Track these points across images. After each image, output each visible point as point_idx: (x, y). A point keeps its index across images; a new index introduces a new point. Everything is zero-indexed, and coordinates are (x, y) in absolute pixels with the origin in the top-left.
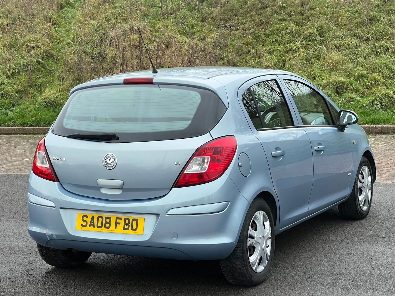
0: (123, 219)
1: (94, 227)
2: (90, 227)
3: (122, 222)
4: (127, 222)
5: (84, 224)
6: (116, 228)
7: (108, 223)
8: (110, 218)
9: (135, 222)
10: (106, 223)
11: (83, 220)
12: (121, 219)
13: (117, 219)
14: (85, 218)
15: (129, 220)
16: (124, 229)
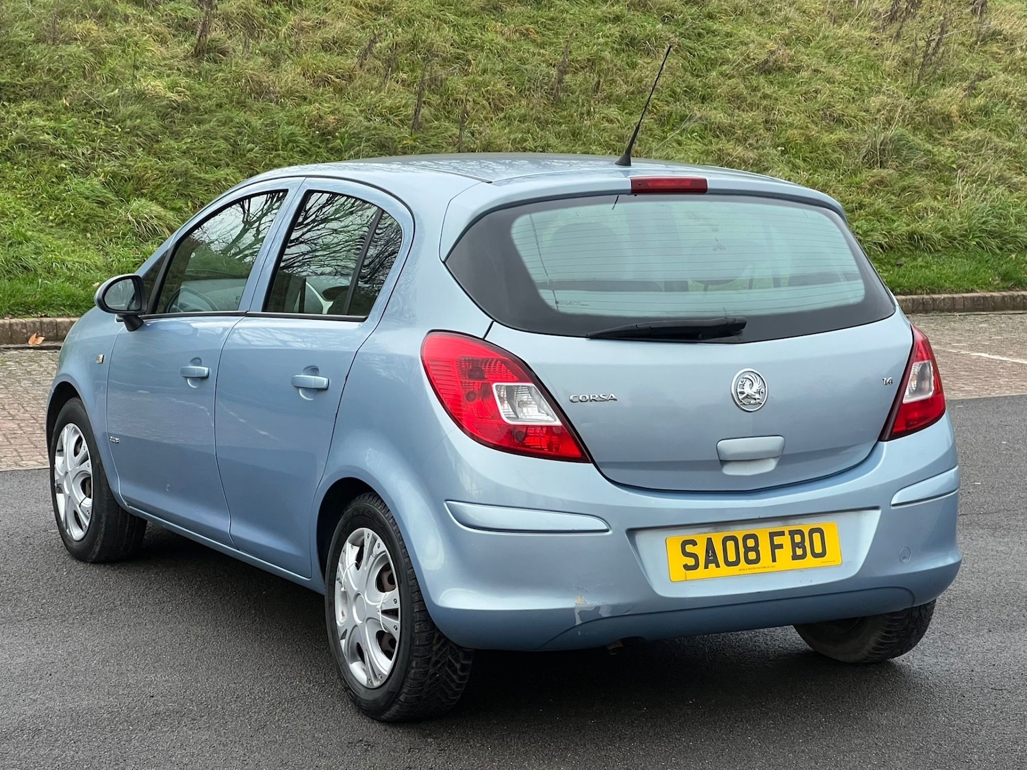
0: (787, 533)
1: (718, 566)
2: (706, 567)
3: (785, 540)
4: (798, 538)
5: (691, 562)
6: (774, 560)
7: (751, 549)
8: (754, 537)
9: (816, 536)
10: (747, 550)
11: (686, 554)
12: (782, 534)
13: (772, 535)
14: (689, 548)
15: (800, 532)
16: (795, 557)
